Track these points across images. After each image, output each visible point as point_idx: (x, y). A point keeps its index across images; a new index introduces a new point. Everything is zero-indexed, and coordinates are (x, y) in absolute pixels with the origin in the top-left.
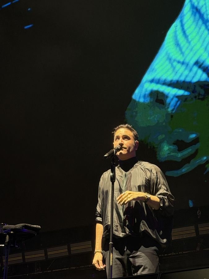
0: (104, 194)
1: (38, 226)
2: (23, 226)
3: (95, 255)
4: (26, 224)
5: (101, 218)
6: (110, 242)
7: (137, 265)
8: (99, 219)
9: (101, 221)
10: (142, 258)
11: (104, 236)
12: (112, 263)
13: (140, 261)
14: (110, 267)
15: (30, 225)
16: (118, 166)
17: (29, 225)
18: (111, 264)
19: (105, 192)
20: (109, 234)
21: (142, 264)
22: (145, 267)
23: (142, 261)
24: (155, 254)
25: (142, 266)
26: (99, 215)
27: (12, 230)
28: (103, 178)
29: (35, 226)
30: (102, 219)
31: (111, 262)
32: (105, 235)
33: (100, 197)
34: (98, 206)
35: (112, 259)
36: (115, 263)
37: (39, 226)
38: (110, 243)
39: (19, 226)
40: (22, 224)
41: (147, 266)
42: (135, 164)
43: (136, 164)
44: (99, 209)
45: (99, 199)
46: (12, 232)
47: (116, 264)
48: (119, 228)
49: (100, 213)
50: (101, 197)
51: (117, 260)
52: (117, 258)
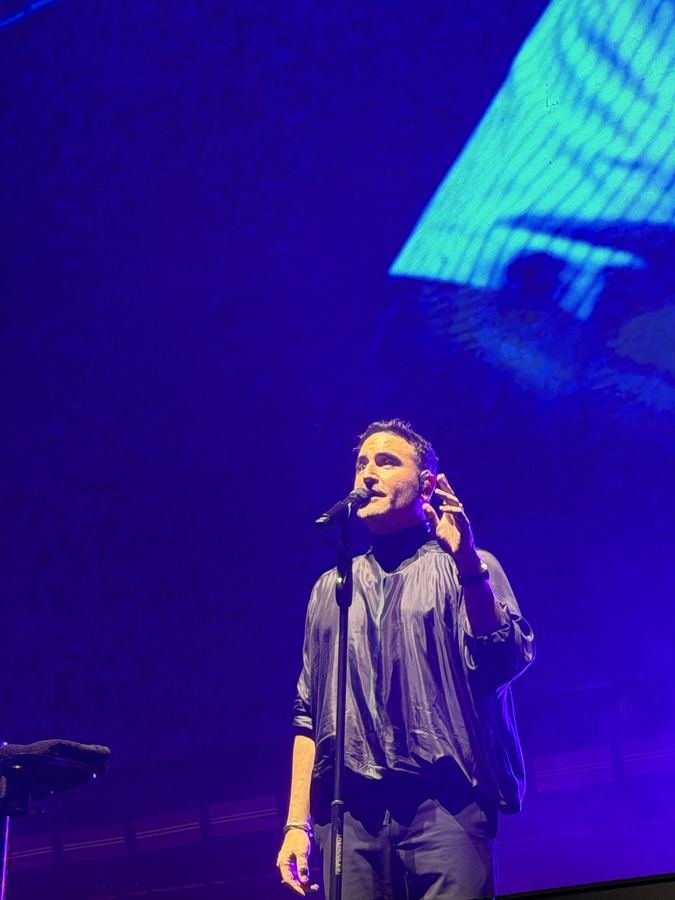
0: (321, 639)
1: (101, 748)
2: (53, 748)
3: (287, 836)
4: (65, 742)
5: (310, 720)
6: (333, 800)
7: (422, 870)
8: (304, 721)
9: (311, 727)
10: (441, 850)
11: (317, 775)
12: (341, 868)
13: (433, 861)
14: (335, 879)
15: (76, 743)
16: (369, 551)
17: (73, 743)
18: (337, 870)
19: (322, 633)
20: (333, 770)
21: (440, 870)
22: (449, 879)
23: (439, 861)
24: (481, 836)
25: (437, 876)
26: (303, 710)
27: (18, 759)
28: (319, 589)
29: (92, 747)
30: (314, 724)
31: (338, 865)
32: (319, 771)
33: (307, 649)
34: (301, 681)
35: (342, 853)
36: (353, 867)
37: (107, 749)
38: (333, 803)
39: (40, 746)
40: (48, 741)
41: (454, 875)
42: (420, 547)
43: (424, 547)
44: (303, 690)
45: (305, 657)
46: (18, 767)
47: (356, 871)
48: (364, 749)
49: (307, 702)
50: (310, 652)
51: (358, 857)
52: (360, 852)
